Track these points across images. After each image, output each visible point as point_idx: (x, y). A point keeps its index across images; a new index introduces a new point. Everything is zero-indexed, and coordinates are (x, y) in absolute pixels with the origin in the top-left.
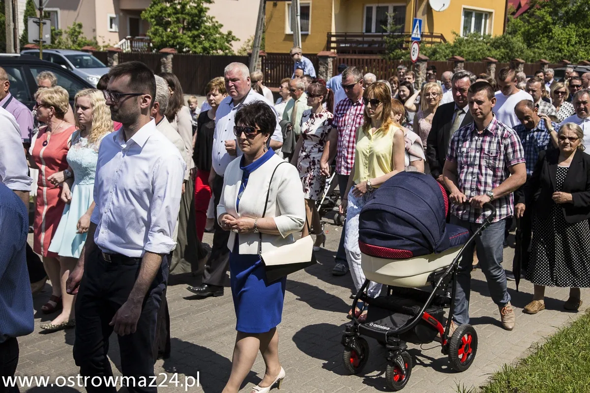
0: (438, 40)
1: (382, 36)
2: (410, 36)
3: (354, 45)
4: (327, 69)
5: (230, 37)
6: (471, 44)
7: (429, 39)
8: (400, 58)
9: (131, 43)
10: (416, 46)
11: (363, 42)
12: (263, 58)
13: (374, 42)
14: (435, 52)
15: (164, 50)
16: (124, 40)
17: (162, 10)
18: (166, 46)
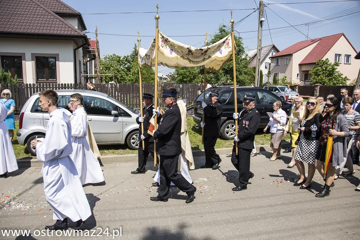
5: (346, 79)
9: (304, 82)
15: (316, 84)
16: (302, 82)
17: (317, 70)
18: (318, 83)
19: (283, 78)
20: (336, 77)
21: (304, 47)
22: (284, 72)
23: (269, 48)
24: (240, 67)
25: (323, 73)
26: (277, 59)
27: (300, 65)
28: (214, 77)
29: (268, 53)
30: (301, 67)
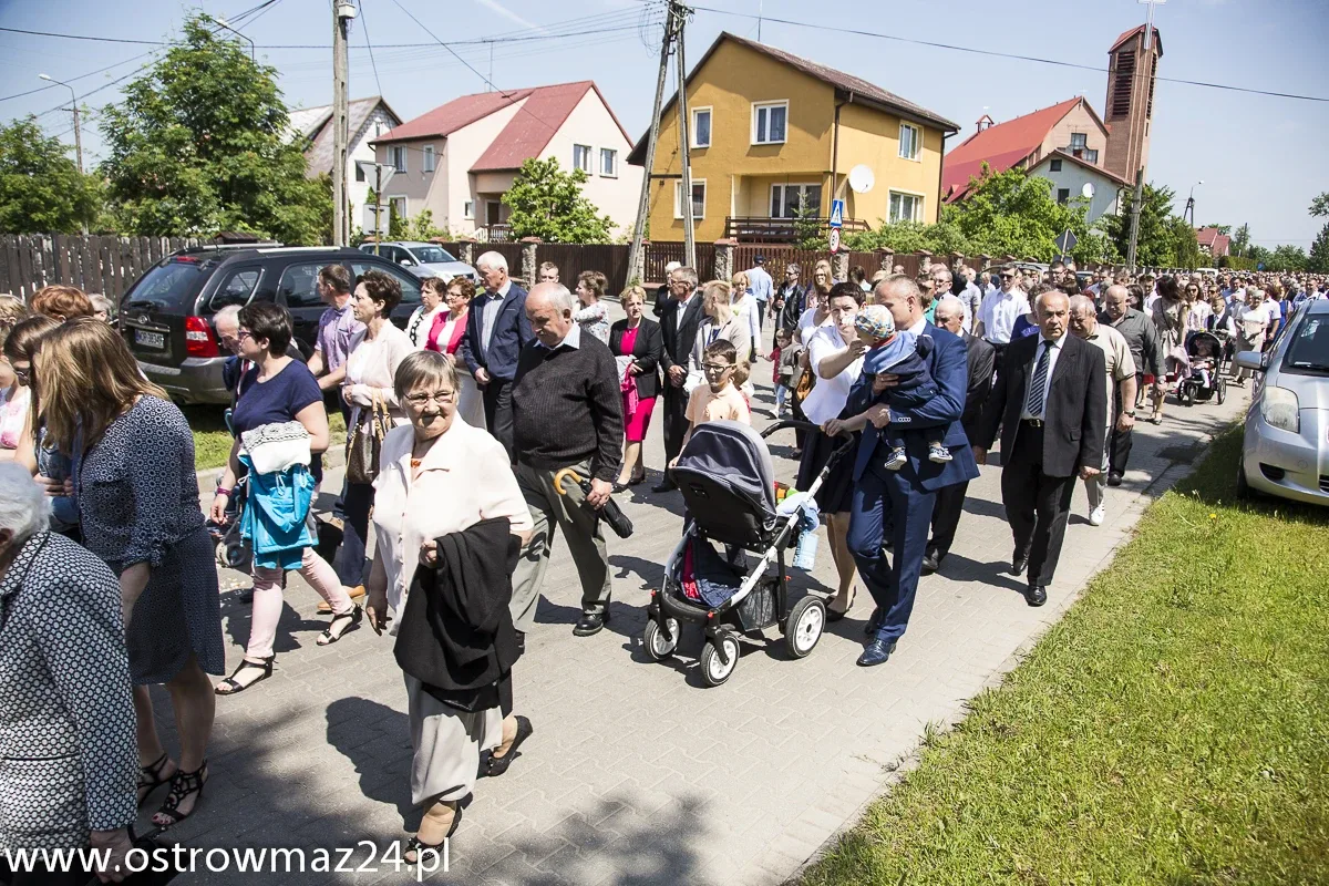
0: (861, 227)
1: (793, 222)
2: (828, 222)
3: (757, 232)
4: (725, 263)
5: (607, 223)
6: (901, 233)
7: (850, 226)
8: (816, 248)
9: (489, 231)
10: (835, 233)
11: (770, 229)
12: (646, 249)
13: (782, 229)
14: (857, 242)
15: (526, 239)
16: (481, 229)
17: (526, 192)
18: (530, 235)
19: (420, 215)
20: (579, 216)
21: (480, 114)
22: (422, 194)
23: (365, 109)
24: (276, 178)
25: (544, 201)
26: (396, 150)
27: (474, 174)
28: (180, 211)
29: (361, 127)
30: (475, 180)
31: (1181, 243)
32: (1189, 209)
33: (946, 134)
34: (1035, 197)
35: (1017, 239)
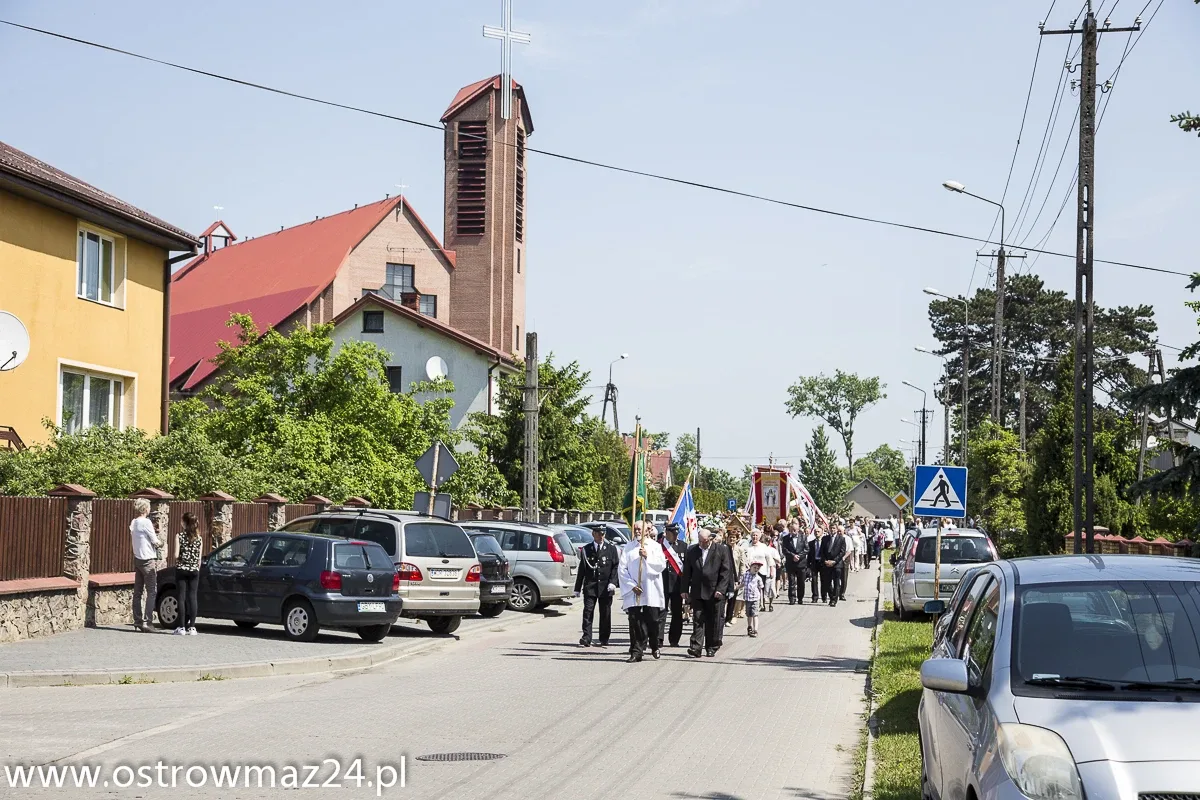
6: (100, 454)
31: (606, 466)
32: (610, 403)
33: (173, 254)
34: (356, 380)
35: (329, 463)
